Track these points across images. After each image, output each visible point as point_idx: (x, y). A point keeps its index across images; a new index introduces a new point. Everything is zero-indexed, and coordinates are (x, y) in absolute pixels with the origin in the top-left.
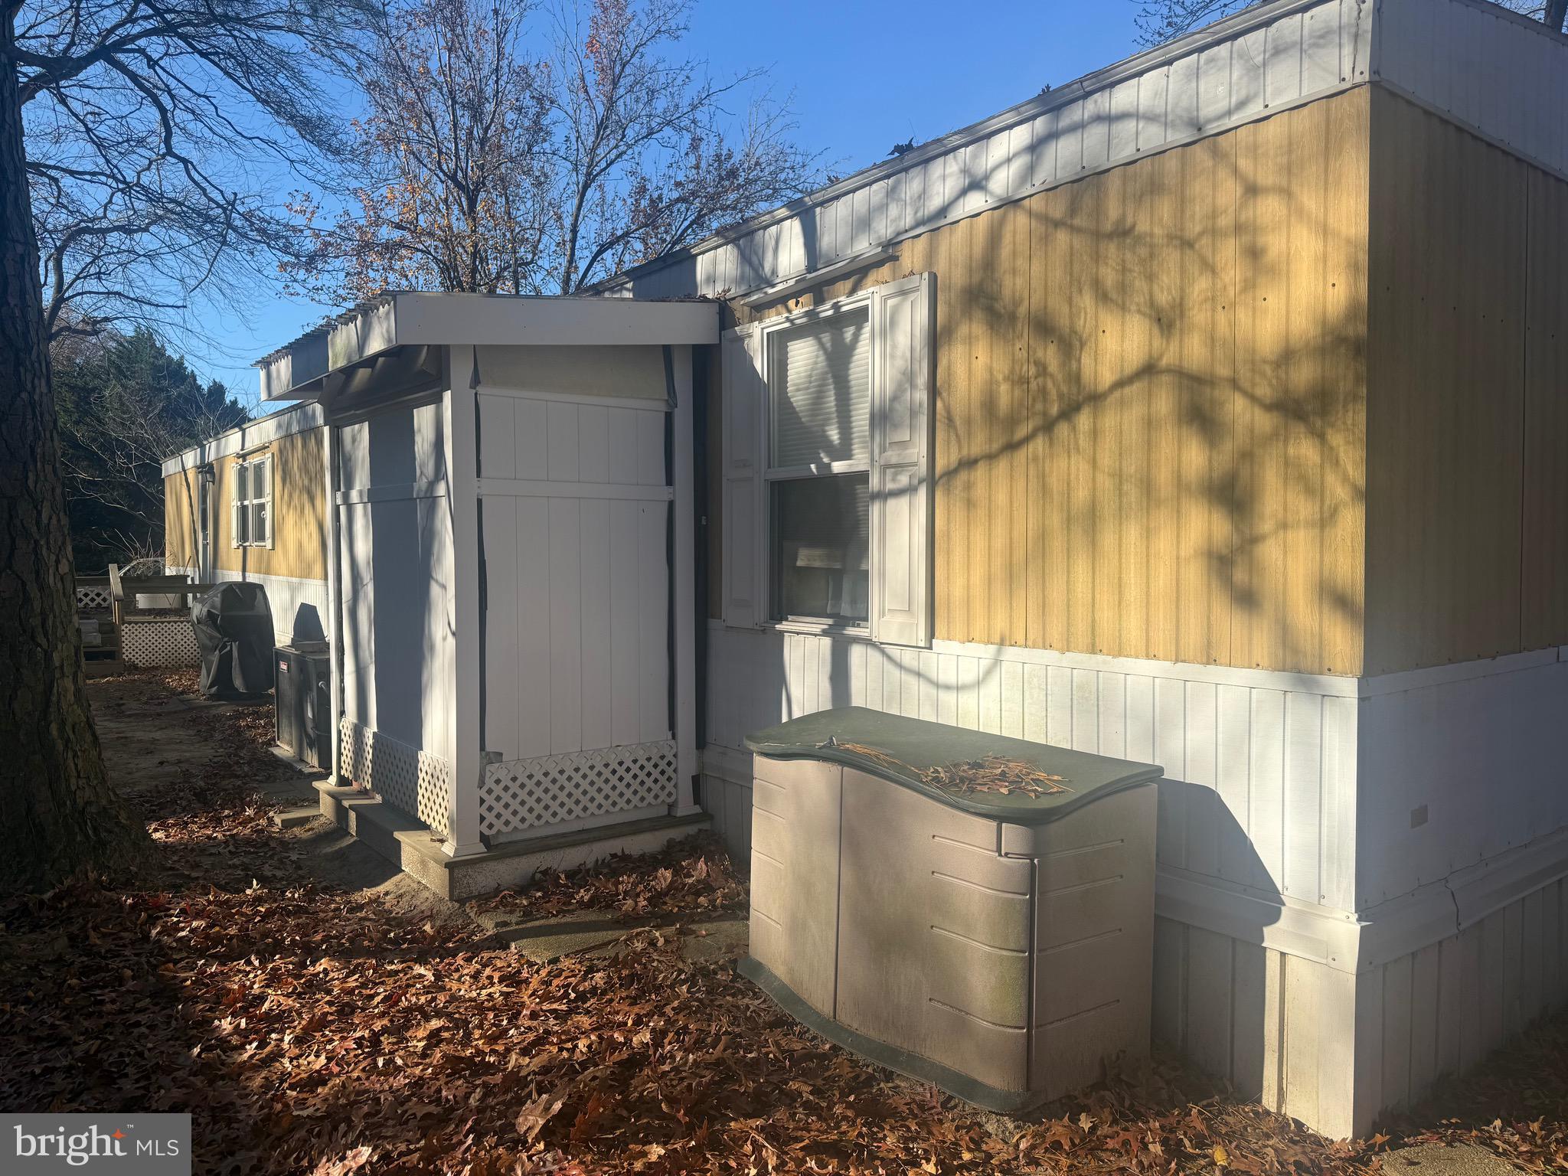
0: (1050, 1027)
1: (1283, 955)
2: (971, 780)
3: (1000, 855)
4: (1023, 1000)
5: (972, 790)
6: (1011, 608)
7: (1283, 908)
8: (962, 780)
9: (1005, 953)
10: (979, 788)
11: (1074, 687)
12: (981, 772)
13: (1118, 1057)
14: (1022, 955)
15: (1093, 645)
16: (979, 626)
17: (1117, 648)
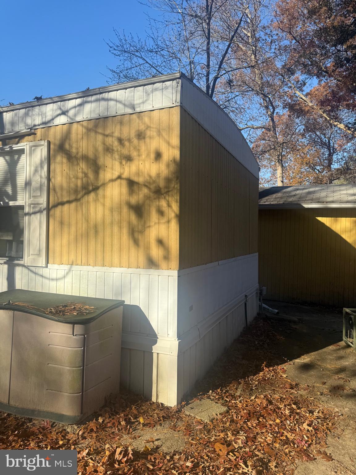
0: (89, 390)
1: (158, 354)
2: (63, 311)
3: (74, 336)
4: (81, 383)
5: (64, 315)
6: (76, 252)
7: (158, 339)
8: (60, 312)
9: (74, 368)
10: (66, 314)
11: (97, 277)
12: (67, 308)
13: (110, 396)
14: (80, 368)
15: (103, 264)
16: (65, 258)
17: (111, 265)
